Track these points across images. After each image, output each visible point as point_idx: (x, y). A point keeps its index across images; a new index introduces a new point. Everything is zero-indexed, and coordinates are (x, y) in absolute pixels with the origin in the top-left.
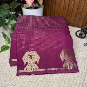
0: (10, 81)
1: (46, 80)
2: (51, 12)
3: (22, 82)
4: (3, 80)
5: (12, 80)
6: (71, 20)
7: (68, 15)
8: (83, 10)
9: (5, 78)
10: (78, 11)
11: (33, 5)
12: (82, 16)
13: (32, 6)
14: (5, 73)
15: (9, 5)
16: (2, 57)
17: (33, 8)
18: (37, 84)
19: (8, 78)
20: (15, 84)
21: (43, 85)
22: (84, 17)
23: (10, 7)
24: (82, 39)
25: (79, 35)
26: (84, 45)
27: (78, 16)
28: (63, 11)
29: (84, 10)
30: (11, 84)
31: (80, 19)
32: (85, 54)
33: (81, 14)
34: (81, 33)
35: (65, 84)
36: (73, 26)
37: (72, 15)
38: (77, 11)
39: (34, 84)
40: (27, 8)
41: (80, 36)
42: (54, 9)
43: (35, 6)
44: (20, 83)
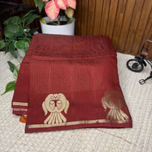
0: (18, 138)
1: (76, 136)
2: (87, 30)
3: (37, 140)
4: (7, 137)
5: (22, 136)
6: (120, 43)
7: (115, 34)
8: (138, 26)
9: (11, 133)
10: (131, 28)
11: (59, 19)
12: (137, 36)
13: (57, 20)
14: (11, 125)
15: (21, 18)
16: (6, 101)
17: (59, 23)
18: (61, 143)
19: (16, 134)
20: (26, 143)
21: (71, 144)
22: (140, 38)
23: (22, 22)
24: (137, 73)
25: (133, 66)
26: (140, 83)
27: (131, 36)
28: (107, 27)
29: (140, 27)
30: (20, 142)
31: (134, 40)
32: (141, 97)
33: (136, 34)
34: (136, 63)
35: (107, 145)
36: (123, 52)
37: (122, 35)
38: (129, 29)
39: (56, 143)
40: (49, 24)
41: (134, 69)
42: (92, 24)
43: (61, 20)
44: (35, 140)
